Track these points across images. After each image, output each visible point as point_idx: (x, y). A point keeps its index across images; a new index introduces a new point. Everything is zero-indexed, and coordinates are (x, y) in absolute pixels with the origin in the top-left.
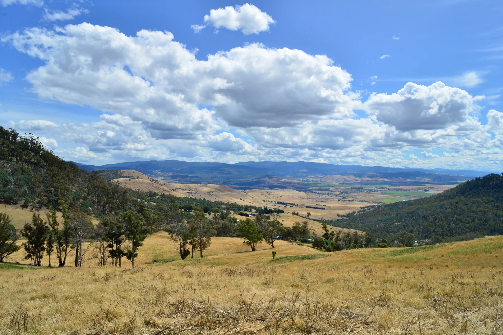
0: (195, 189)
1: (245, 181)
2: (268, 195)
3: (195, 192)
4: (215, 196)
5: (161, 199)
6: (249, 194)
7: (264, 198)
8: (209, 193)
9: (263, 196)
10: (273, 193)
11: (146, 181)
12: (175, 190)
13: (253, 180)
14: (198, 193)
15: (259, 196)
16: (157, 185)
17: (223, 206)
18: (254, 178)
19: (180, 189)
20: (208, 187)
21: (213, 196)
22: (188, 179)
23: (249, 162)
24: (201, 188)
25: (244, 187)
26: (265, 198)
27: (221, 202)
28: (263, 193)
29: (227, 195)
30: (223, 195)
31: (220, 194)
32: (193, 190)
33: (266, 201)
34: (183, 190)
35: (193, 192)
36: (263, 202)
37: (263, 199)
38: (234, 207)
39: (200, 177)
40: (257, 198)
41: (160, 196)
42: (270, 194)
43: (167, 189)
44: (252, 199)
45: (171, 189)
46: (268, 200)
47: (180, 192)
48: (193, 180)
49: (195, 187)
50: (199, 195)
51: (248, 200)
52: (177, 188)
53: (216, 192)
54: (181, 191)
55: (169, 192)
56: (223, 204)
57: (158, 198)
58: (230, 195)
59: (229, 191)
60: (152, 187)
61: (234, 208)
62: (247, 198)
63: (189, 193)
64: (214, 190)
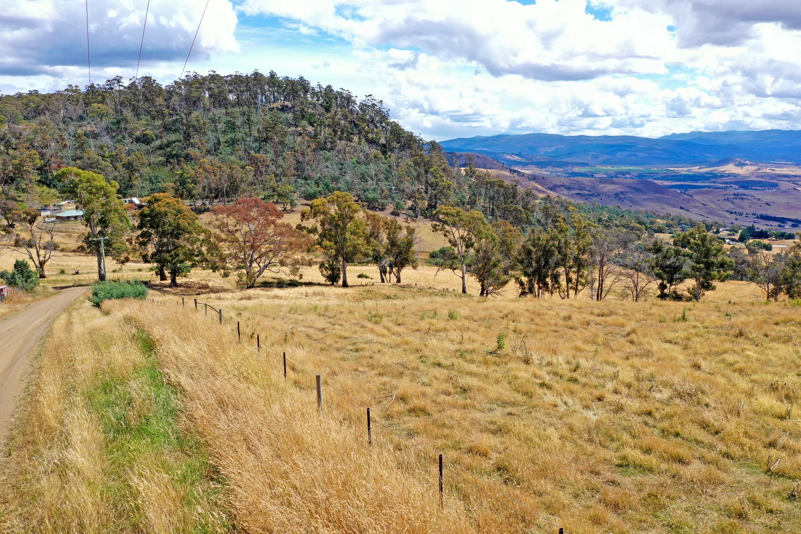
0: (591, 187)
2: (738, 201)
4: (628, 200)
6: (695, 197)
7: (729, 206)
8: (617, 195)
9: (727, 203)
10: (749, 197)
13: (699, 171)
14: (596, 194)
15: (718, 202)
16: (524, 180)
17: (661, 221)
18: (704, 165)
19: (562, 188)
20: (615, 184)
21: (625, 200)
24: (602, 185)
25: (682, 183)
26: (731, 206)
27: (654, 214)
28: (727, 197)
29: (653, 199)
31: (640, 197)
32: (587, 188)
33: (735, 213)
35: (586, 192)
36: (727, 214)
37: (727, 208)
40: (714, 206)
42: (743, 199)
43: (540, 187)
45: (546, 186)
46: (738, 210)
48: (577, 169)
49: (590, 184)
52: (556, 186)
53: (630, 193)
54: (565, 192)
58: (659, 201)
59: (658, 192)
62: (695, 207)
63: (580, 194)
64: (627, 190)
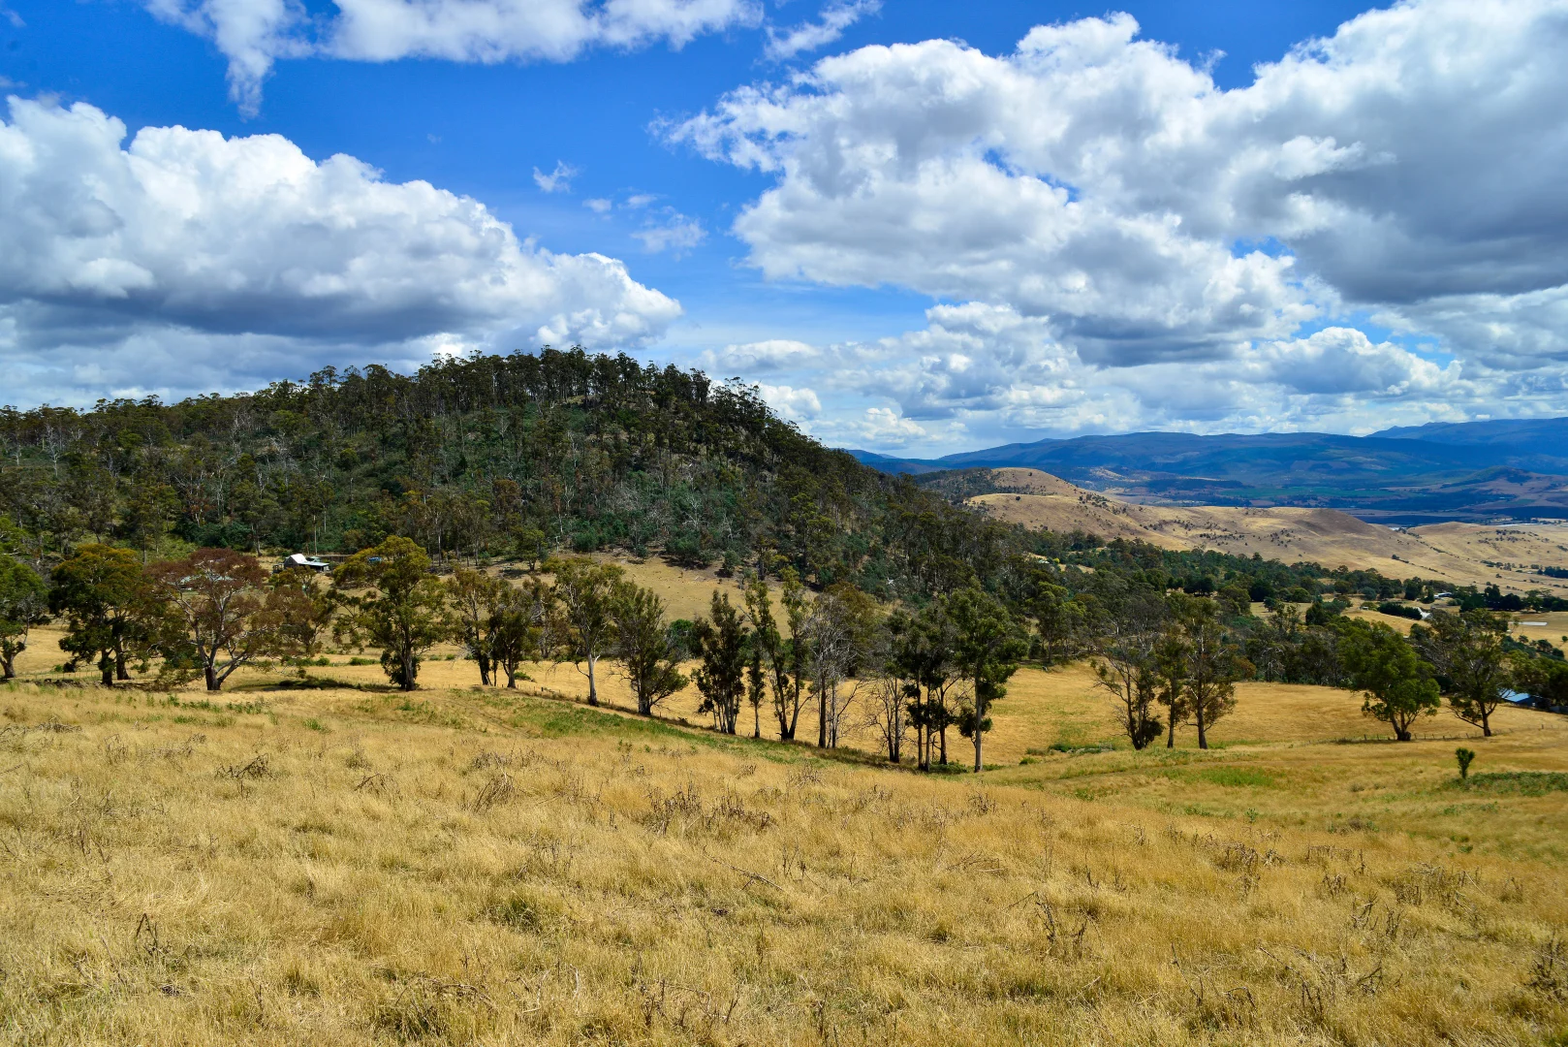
0: (1227, 522)
1: (1412, 495)
2: (1505, 544)
3: (1227, 533)
4: (1297, 545)
5: (1113, 557)
6: (1425, 538)
7: (1488, 552)
8: (1275, 536)
9: (1484, 546)
10: (1527, 537)
11: (1067, 500)
12: (1160, 526)
13: (1441, 491)
14: (1237, 536)
15: (1468, 547)
16: (1100, 512)
17: (1325, 581)
18: (1449, 482)
19: (1176, 526)
20: (1272, 517)
21: (1289, 545)
22: (1206, 491)
23: (1428, 427)
24: (1248, 520)
25: (1410, 513)
26: (1494, 552)
27: (1318, 568)
28: (1484, 536)
29: (1342, 542)
30: (1326, 544)
31: (1316, 538)
32: (1221, 525)
33: (1499, 565)
34: (1186, 527)
35: (1219, 533)
36: (1483, 568)
37: (1485, 557)
38: (1363, 586)
39: (1245, 482)
40: (1460, 554)
41: (1109, 545)
42: (1514, 540)
43: (1133, 524)
44: (1442, 558)
45: (1147, 524)
46: (1505, 560)
47: (1174, 533)
48: (1220, 493)
49: (1225, 518)
50: (1241, 544)
51: (1422, 561)
52: (1166, 523)
53: (1300, 531)
54: (1181, 532)
55: (1139, 533)
56: (1325, 573)
57: (1103, 553)
58: (1354, 545)
59: (1350, 529)
60: (1087, 519)
61: (1367, 588)
62: (1421, 555)
63: (1208, 537)
64: (1294, 527)
